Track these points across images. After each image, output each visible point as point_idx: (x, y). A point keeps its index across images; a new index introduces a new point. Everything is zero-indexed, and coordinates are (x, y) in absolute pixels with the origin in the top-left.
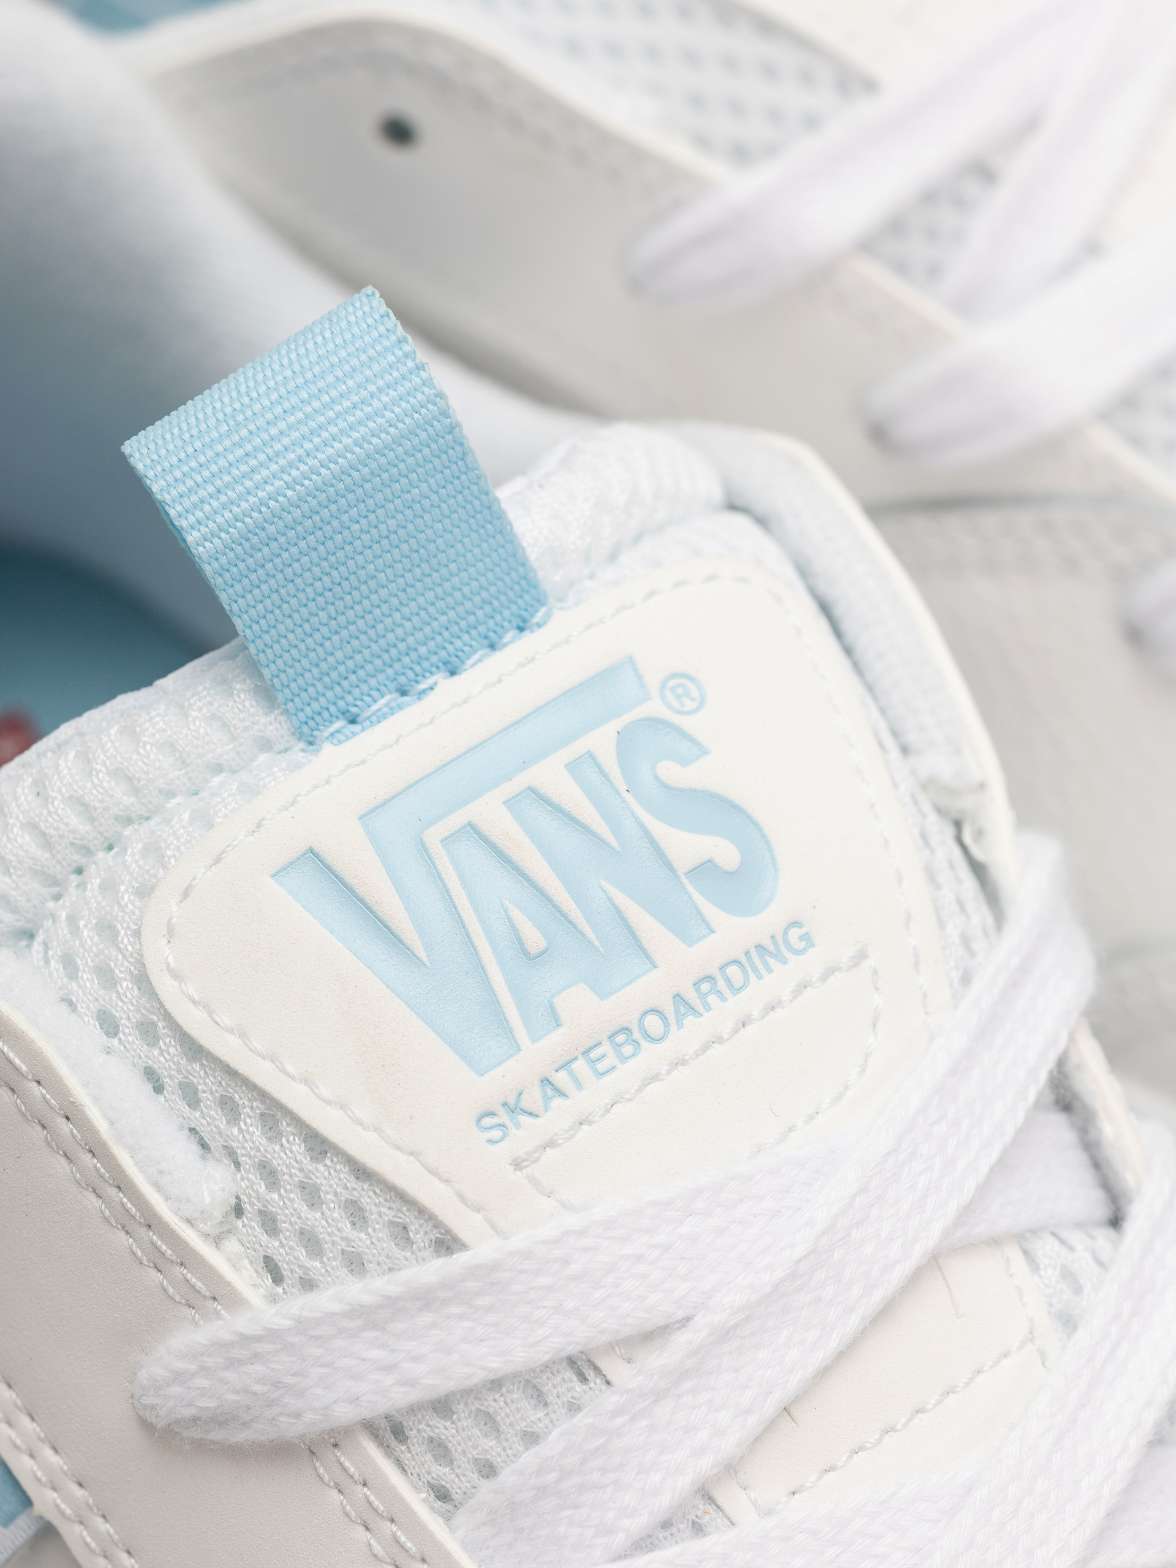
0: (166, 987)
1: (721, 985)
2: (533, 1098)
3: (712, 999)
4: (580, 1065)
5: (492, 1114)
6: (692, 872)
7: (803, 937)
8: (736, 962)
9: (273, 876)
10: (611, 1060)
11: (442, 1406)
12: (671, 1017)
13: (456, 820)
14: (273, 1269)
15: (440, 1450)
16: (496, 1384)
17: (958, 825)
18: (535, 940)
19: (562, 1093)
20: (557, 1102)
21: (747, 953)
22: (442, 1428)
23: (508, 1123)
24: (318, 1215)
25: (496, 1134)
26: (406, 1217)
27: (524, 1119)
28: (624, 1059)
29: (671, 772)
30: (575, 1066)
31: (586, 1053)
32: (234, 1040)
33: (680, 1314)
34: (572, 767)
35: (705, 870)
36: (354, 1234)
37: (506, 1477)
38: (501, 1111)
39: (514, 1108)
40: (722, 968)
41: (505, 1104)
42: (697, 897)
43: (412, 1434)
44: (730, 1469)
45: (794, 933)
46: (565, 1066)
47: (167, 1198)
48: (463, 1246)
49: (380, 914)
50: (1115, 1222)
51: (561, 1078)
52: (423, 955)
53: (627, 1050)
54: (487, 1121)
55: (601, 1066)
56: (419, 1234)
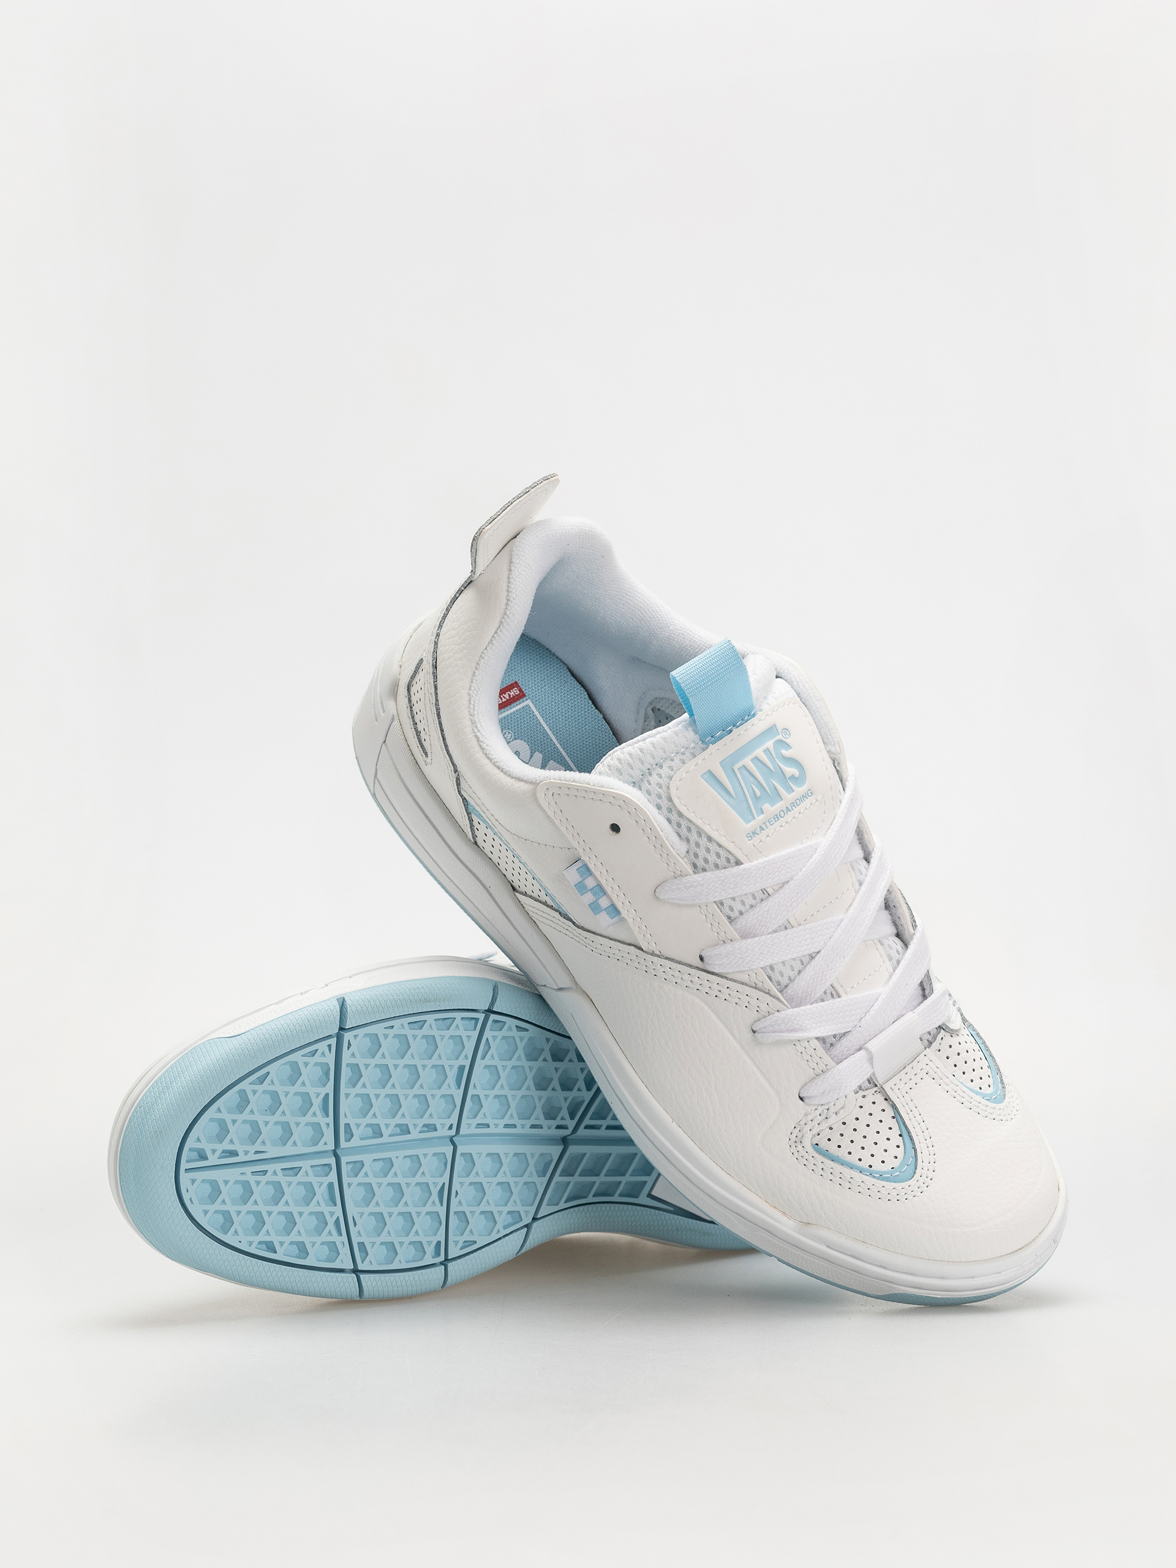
0: (676, 801)
1: (795, 804)
2: (758, 831)
3: (793, 807)
4: (767, 823)
6: (789, 777)
7: (811, 793)
9: (701, 777)
10: (774, 822)
11: (733, 899)
12: (785, 812)
13: (740, 764)
14: (695, 866)
15: (732, 908)
16: (746, 895)
17: (834, 761)
18: (758, 793)
19: (763, 830)
21: (800, 797)
23: (753, 836)
25: (750, 838)
26: (730, 857)
27: (756, 835)
28: (776, 821)
29: (784, 752)
31: (768, 820)
32: (693, 815)
33: (787, 880)
34: (765, 751)
36: (717, 860)
37: (745, 915)
39: (754, 833)
40: (796, 800)
41: (752, 832)
42: (790, 783)
43: (725, 905)
45: (809, 791)
46: (764, 823)
47: (674, 849)
48: (742, 864)
49: (725, 787)
50: (867, 859)
51: (764, 826)
52: (734, 796)
53: (776, 819)
54: (748, 835)
55: (771, 823)
56: (732, 860)
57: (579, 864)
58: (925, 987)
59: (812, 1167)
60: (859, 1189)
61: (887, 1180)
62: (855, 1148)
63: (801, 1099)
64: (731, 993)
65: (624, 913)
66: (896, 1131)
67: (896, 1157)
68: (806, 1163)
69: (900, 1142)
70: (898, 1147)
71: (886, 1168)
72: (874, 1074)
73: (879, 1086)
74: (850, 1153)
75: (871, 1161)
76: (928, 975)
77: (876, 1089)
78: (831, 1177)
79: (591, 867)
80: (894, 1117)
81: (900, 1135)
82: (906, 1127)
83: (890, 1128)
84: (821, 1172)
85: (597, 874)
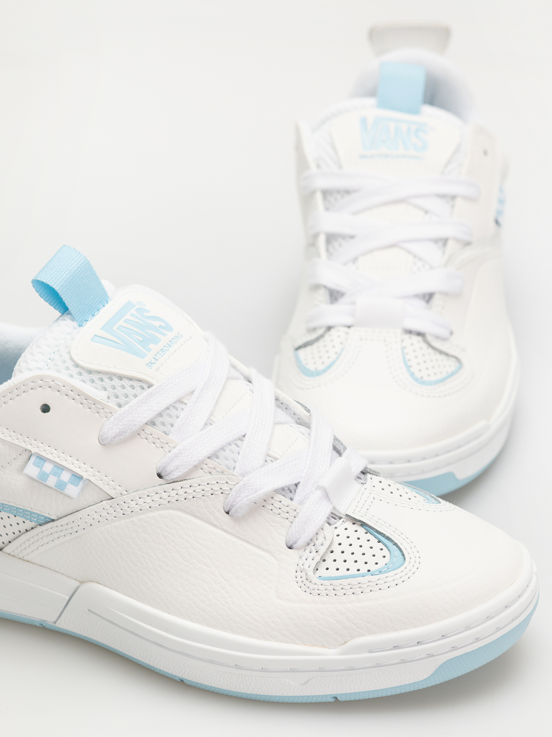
0: (81, 363)
2: (153, 361)
3: (172, 344)
5: (148, 364)
6: (159, 327)
8: (173, 339)
9: (91, 341)
11: (160, 415)
13: (117, 326)
15: (163, 424)
16: (168, 408)
18: (141, 339)
19: (158, 360)
20: (157, 361)
21: (174, 337)
22: (161, 419)
23: (151, 365)
24: (119, 399)
25: (150, 367)
26: (142, 384)
27: (153, 364)
28: (164, 354)
29: (147, 314)
30: (157, 355)
31: (158, 353)
34: (131, 316)
35: (160, 326)
37: (176, 425)
38: (149, 364)
39: (151, 363)
40: (172, 339)
41: (149, 362)
42: (162, 330)
43: (156, 423)
44: (212, 414)
45: (179, 333)
47: (97, 397)
48: (153, 385)
49: (113, 340)
51: (156, 358)
53: (164, 352)
54: (148, 366)
55: (161, 355)
56: (145, 386)
57: (33, 459)
58: (339, 449)
59: (324, 593)
60: (370, 588)
61: (386, 572)
62: (350, 564)
63: (290, 548)
64: (195, 488)
65: (85, 475)
66: (374, 541)
67: (384, 557)
68: (319, 592)
69: (381, 545)
70: (382, 549)
71: (381, 565)
72: (334, 508)
73: (343, 517)
74: (348, 570)
75: (367, 567)
76: (335, 439)
77: (342, 520)
78: (343, 591)
79: (43, 454)
80: (366, 533)
81: (379, 542)
82: (380, 533)
83: (369, 541)
84: (334, 592)
85: (50, 457)
